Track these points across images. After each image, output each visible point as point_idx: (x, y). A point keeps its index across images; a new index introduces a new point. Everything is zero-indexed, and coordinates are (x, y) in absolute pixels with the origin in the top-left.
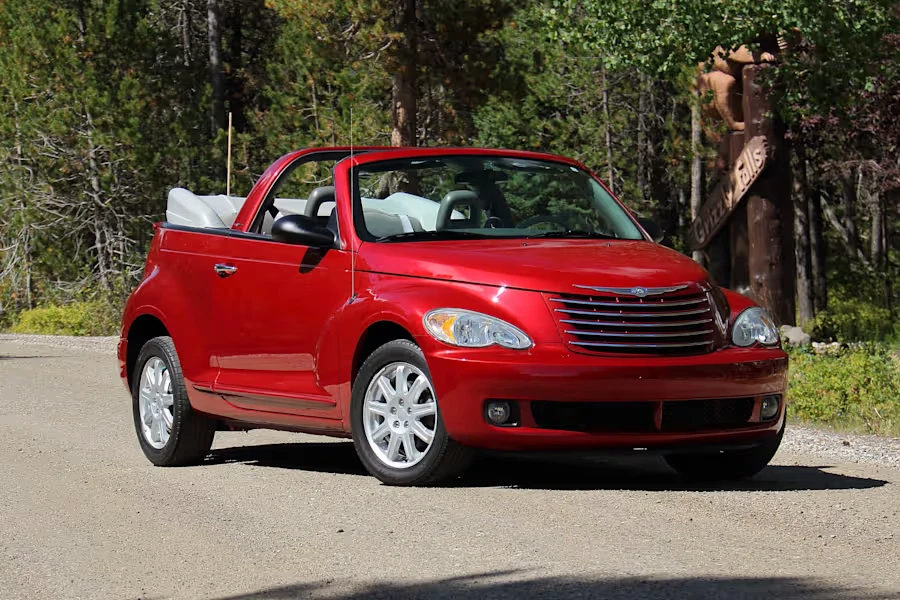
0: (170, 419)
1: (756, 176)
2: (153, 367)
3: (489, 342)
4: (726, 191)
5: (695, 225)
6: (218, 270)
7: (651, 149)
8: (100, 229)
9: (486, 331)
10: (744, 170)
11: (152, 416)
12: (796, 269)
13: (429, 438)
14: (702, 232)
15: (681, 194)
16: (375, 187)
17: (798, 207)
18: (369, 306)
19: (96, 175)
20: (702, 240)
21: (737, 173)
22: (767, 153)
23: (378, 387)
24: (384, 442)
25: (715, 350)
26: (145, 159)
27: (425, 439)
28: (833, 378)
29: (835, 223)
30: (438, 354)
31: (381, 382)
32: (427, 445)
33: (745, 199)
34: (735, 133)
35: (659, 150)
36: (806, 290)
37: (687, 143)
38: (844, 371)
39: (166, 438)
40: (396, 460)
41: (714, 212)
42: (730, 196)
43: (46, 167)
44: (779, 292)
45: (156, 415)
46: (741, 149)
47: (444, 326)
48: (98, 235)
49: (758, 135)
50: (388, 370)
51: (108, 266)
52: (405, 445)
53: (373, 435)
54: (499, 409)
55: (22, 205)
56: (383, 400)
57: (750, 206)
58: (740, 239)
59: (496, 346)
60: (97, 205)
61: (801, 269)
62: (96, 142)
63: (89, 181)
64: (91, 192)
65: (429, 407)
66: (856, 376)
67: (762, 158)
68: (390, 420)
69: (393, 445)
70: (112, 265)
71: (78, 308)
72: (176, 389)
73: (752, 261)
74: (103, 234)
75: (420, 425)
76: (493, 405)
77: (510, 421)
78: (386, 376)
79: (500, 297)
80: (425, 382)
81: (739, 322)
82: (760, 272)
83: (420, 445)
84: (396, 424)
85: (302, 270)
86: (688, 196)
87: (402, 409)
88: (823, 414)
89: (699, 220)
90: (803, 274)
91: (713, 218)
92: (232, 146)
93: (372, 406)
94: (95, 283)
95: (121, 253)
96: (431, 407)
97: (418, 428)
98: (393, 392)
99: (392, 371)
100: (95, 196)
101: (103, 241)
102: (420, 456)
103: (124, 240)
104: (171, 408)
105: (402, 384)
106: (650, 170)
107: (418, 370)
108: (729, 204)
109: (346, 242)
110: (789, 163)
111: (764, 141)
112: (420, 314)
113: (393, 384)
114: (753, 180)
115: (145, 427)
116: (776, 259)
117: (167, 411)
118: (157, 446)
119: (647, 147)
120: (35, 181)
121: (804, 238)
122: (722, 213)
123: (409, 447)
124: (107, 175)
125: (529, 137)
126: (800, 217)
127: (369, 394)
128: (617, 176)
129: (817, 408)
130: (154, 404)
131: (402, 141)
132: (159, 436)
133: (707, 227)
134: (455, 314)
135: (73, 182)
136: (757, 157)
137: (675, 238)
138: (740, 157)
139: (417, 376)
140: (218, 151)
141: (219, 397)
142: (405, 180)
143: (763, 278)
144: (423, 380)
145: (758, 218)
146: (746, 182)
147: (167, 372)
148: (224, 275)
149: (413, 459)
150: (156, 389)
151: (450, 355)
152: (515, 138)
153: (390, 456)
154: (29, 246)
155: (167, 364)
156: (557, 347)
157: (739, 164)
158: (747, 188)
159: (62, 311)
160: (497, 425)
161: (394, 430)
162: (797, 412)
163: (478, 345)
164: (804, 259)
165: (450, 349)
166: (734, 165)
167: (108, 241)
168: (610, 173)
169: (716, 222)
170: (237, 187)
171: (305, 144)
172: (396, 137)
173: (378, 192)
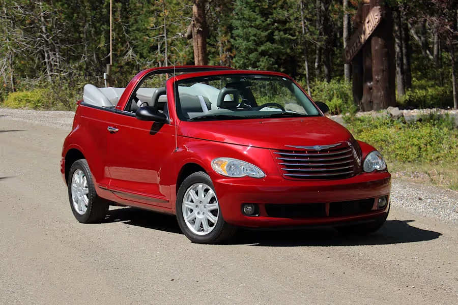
0: (87, 200)
1: (376, 26)
2: (78, 174)
3: (244, 175)
4: (361, 34)
5: (345, 51)
6: (110, 130)
7: (323, 8)
8: (48, 52)
9: (242, 168)
10: (370, 23)
11: (78, 198)
12: (396, 69)
13: (215, 221)
14: (349, 54)
15: (338, 34)
16: (185, 32)
17: (397, 38)
18: (185, 154)
19: (44, 25)
20: (349, 58)
21: (367, 25)
22: (381, 15)
23: (189, 195)
24: (193, 222)
25: (355, 175)
26: (69, 17)
27: (213, 221)
28: (414, 139)
29: (415, 36)
30: (219, 181)
31: (191, 192)
32: (214, 224)
33: (370, 38)
34: (365, 5)
35: (327, 9)
36: (401, 80)
37: (341, 7)
38: (419, 135)
39: (86, 209)
40: (199, 231)
41: (355, 45)
42: (363, 36)
43: (19, 20)
44: (387, 85)
45: (80, 198)
46: (368, 12)
47: (221, 166)
48: (46, 55)
49: (376, 6)
50: (194, 187)
51: (51, 71)
52: (203, 223)
53: (187, 218)
54: (249, 208)
55: (8, 40)
56: (192, 201)
57: (373, 42)
58: (367, 59)
59: (247, 177)
60: (45, 40)
61: (398, 69)
62: (44, 9)
63: (41, 28)
64: (42, 33)
65: (215, 206)
66: (425, 138)
67: (378, 18)
68: (195, 212)
69: (198, 223)
70: (53, 71)
71: (37, 92)
72: (90, 186)
73: (374, 69)
74: (48, 55)
75: (210, 214)
76: (246, 205)
77: (254, 214)
78: (193, 189)
79: (248, 151)
80: (213, 193)
81: (366, 160)
82: (378, 75)
83: (211, 224)
84: (198, 213)
85: (151, 133)
86: (342, 35)
87: (201, 206)
88: (409, 158)
89: (347, 48)
90: (399, 73)
91: (354, 47)
92: (112, 8)
93: (186, 204)
94: (45, 80)
95: (58, 64)
96: (216, 206)
97: (209, 216)
98: (197, 198)
99: (196, 187)
100: (44, 36)
101: (49, 58)
102: (211, 229)
103: (59, 58)
104: (87, 195)
105: (202, 194)
106: (323, 18)
107: (209, 187)
108: (363, 40)
109: (172, 119)
110: (392, 17)
111: (380, 9)
112: (209, 159)
113: (197, 193)
114: (374, 28)
115: (75, 203)
116: (386, 69)
117: (85, 197)
118: (81, 213)
119: (321, 7)
120: (14, 28)
121: (400, 54)
122: (359, 45)
123: (205, 225)
124: (50, 25)
125: (262, 3)
126: (398, 43)
127: (185, 198)
128: (307, 24)
129: (406, 155)
130: (79, 192)
131: (198, 11)
132: (82, 209)
133: (351, 51)
134: (227, 160)
135: (33, 27)
136: (376, 17)
137: (335, 48)
138: (368, 17)
139: (209, 190)
140: (105, 10)
141: (111, 192)
142: (200, 29)
143: (380, 78)
144: (211, 192)
145: (377, 48)
146: (370, 29)
147: (85, 177)
148: (112, 132)
149: (207, 231)
150: (79, 185)
151: (225, 181)
152: (255, 3)
153: (196, 229)
154: (11, 60)
155: (85, 174)
156: (277, 177)
157: (367, 20)
158: (371, 32)
159: (29, 94)
160: (248, 215)
161: (198, 216)
162: (396, 157)
163: (238, 176)
164: (400, 65)
165: (225, 178)
166: (365, 20)
167: (51, 58)
168: (302, 22)
169: (355, 49)
170: (115, 29)
171: (149, 8)
172: (195, 9)
173: (186, 35)
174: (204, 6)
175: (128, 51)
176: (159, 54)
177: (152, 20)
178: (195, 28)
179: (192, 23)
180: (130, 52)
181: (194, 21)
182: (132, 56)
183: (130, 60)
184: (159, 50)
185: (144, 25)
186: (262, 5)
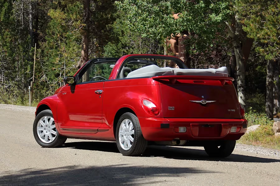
26: (11, 55)
49: (182, 57)
92: (36, 52)
95: (2, 81)
103: (3, 77)
111: (184, 58)
131: (84, 54)
140: (32, 53)
152: (115, 54)
171: (56, 53)
172: (83, 52)
173: (77, 66)
174: (88, 51)
175: (43, 76)
176: (60, 78)
177: (58, 59)
178: (82, 63)
179: (81, 60)
180: (44, 76)
181: (82, 59)
182: (45, 78)
183: (44, 81)
184: (60, 76)
185: (53, 61)
186: (119, 55)
